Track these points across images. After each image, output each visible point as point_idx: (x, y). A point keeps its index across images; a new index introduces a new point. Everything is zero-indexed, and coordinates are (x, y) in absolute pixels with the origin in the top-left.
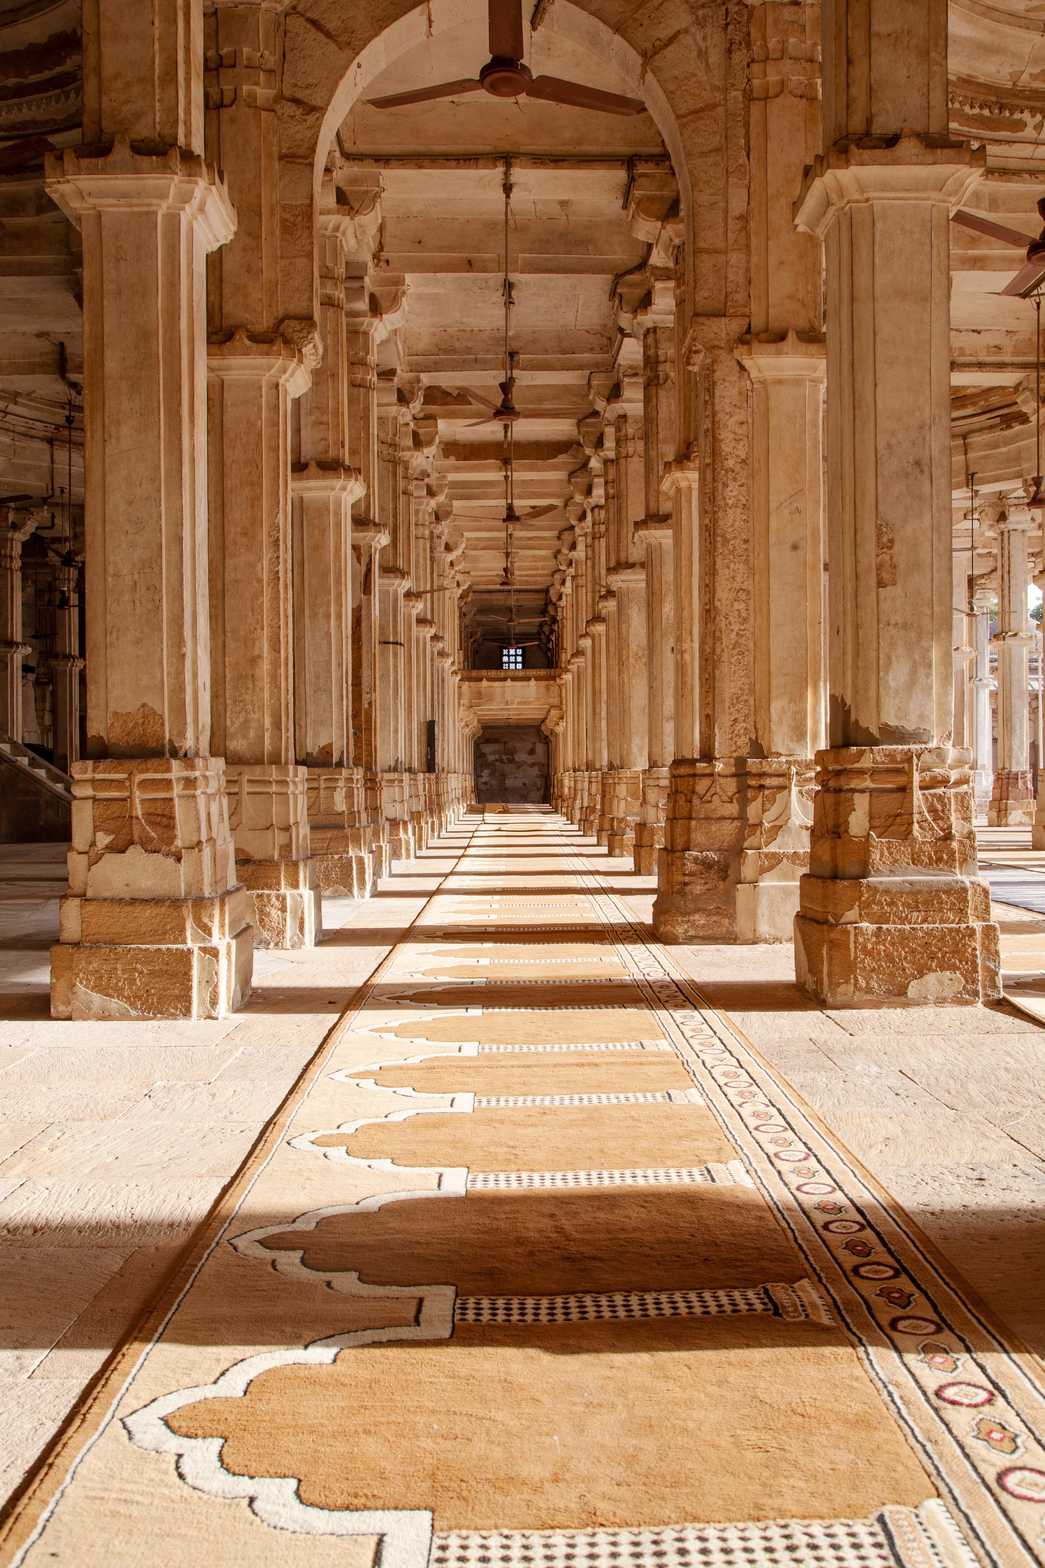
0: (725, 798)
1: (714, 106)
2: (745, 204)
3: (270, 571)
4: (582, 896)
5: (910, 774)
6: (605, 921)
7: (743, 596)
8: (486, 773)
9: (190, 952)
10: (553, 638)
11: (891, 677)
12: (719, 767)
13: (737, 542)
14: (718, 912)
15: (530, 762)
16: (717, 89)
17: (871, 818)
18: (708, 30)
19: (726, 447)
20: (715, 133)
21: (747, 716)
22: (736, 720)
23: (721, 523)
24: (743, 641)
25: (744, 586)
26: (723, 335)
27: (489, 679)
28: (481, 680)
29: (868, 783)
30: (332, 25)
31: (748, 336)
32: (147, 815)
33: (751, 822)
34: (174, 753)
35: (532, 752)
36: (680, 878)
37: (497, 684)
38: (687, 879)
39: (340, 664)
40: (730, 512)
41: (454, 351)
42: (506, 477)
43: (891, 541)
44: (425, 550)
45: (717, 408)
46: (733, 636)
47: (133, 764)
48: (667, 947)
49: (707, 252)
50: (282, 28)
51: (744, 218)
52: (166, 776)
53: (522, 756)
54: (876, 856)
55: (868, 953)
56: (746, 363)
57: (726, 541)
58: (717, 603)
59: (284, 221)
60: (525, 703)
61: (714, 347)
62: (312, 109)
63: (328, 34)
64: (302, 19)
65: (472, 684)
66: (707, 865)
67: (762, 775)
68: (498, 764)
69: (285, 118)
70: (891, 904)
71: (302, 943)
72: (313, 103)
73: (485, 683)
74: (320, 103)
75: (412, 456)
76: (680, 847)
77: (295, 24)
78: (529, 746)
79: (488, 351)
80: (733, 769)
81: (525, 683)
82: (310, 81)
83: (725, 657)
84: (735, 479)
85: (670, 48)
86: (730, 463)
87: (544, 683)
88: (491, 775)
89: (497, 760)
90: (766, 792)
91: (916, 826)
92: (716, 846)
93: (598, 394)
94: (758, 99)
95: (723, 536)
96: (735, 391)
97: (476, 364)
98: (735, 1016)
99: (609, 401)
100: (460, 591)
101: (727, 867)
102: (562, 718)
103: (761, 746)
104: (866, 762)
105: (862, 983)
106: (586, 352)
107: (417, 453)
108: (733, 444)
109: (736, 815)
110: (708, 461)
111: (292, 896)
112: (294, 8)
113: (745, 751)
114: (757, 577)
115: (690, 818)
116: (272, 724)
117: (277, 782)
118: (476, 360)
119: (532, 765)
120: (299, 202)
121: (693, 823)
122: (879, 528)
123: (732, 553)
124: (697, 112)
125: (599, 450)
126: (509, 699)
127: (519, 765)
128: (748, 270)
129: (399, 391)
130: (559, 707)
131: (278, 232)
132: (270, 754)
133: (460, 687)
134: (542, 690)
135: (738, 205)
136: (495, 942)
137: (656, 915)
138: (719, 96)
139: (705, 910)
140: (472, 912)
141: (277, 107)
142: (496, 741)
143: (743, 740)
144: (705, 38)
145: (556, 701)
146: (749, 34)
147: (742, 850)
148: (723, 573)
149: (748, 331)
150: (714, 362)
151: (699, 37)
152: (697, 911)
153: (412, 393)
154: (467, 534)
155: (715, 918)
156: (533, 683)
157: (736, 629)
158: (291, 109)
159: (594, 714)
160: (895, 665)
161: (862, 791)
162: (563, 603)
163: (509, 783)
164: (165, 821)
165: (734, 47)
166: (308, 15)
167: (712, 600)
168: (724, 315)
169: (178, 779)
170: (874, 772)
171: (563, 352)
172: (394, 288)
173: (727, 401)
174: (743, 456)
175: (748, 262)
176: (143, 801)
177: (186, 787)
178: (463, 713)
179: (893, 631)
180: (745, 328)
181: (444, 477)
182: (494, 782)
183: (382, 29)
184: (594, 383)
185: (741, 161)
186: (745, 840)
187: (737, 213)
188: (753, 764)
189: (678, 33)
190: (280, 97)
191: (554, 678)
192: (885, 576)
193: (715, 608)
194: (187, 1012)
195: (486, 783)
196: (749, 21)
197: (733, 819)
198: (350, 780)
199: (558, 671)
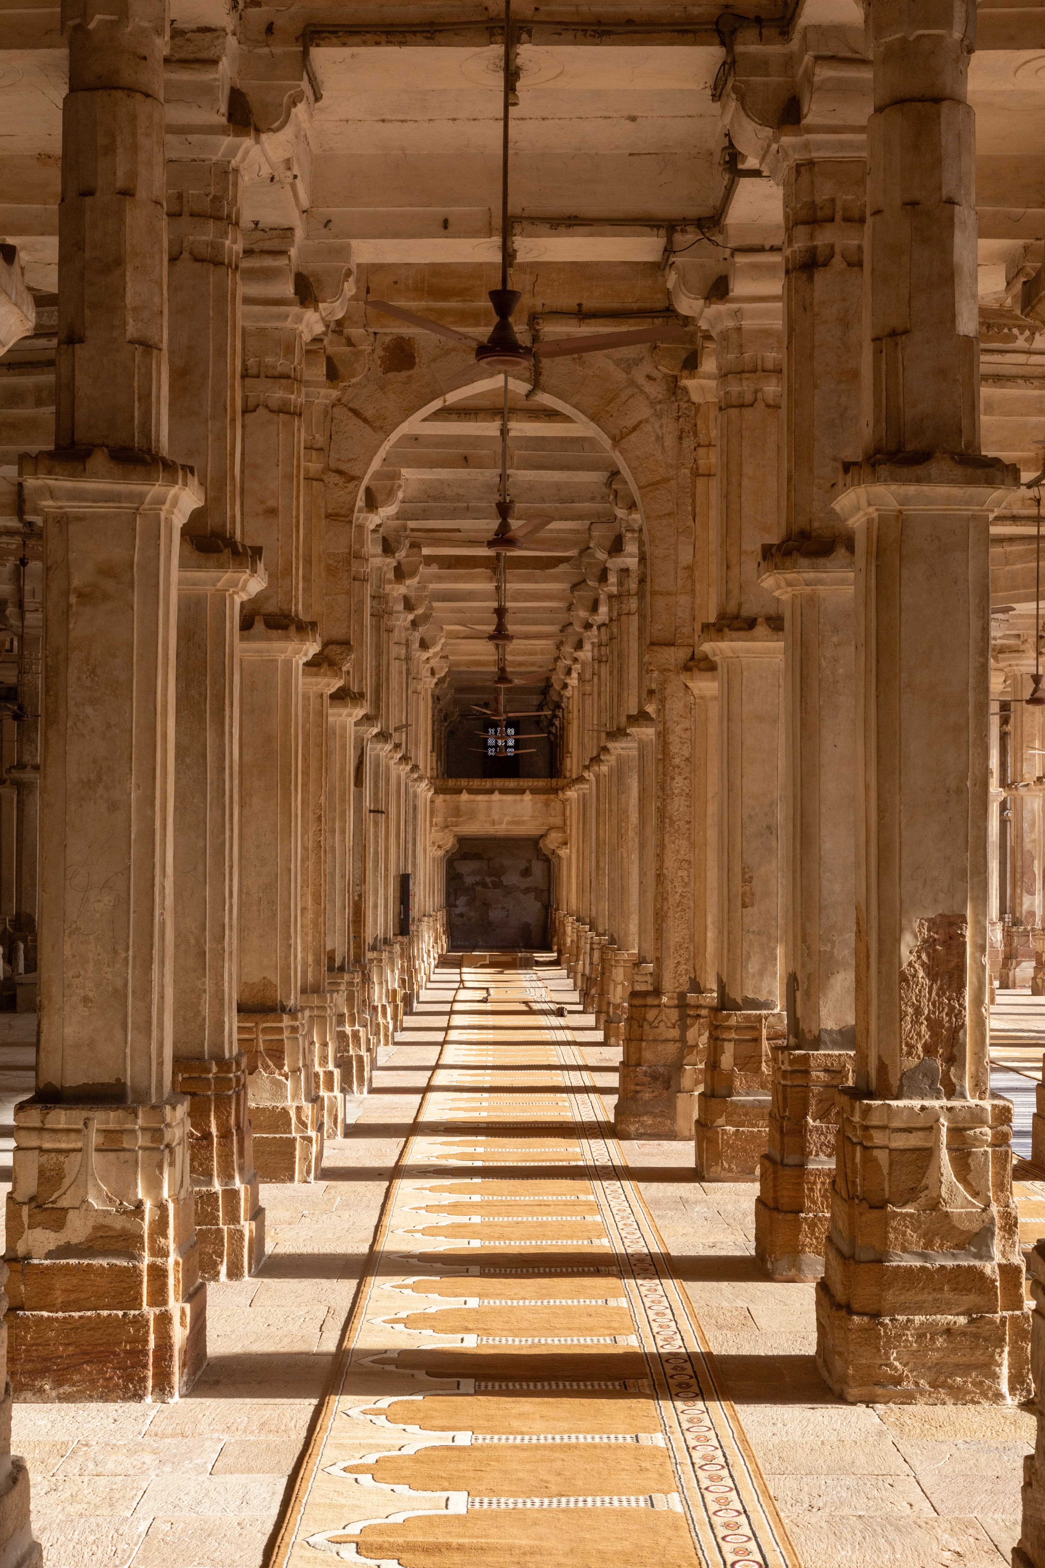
0: (669, 1025)
1: (668, 480)
2: (691, 557)
3: (314, 841)
4: (564, 1095)
5: (760, 1031)
6: (579, 1119)
7: (686, 866)
8: (462, 901)
9: (295, 1139)
10: (557, 723)
11: (750, 966)
12: (665, 999)
13: (682, 823)
14: (662, 1114)
15: (523, 886)
16: (671, 466)
17: (735, 1058)
18: (664, 421)
19: (674, 749)
20: (668, 500)
21: (687, 960)
22: (678, 963)
23: (669, 808)
24: (685, 901)
25: (686, 858)
26: (673, 661)
27: (471, 791)
28: (459, 792)
29: (733, 1035)
30: (369, 413)
31: (691, 663)
32: (266, 1050)
33: (689, 1043)
34: (283, 1009)
35: (526, 872)
36: (633, 1087)
37: (480, 797)
38: (638, 1088)
39: (343, 876)
40: (676, 799)
41: (445, 499)
42: (498, 588)
43: (751, 878)
44: (401, 673)
45: (667, 718)
46: (677, 896)
47: (258, 1017)
48: (621, 1142)
49: (662, 594)
50: (329, 416)
51: (690, 568)
52: (279, 1025)
53: (512, 879)
54: (737, 1083)
55: (730, 1146)
56: (690, 684)
57: (672, 822)
58: (665, 871)
59: (328, 566)
60: (517, 823)
61: (665, 670)
62: (352, 478)
63: (366, 421)
64: (345, 409)
65: (448, 797)
66: (655, 1077)
67: (699, 1007)
68: (479, 888)
69: (331, 485)
70: (746, 1115)
71: (336, 1135)
72: (353, 473)
73: (465, 796)
74: (358, 474)
75: (393, 589)
76: (633, 1062)
77: (339, 412)
78: (523, 865)
79: (481, 499)
80: (676, 1002)
81: (518, 797)
82: (351, 456)
83: (671, 913)
84: (680, 774)
85: (634, 435)
86: (677, 761)
87: (543, 797)
88: (469, 904)
89: (477, 884)
90: (702, 1020)
91: (764, 1064)
92: (662, 1062)
93: (600, 546)
94: (702, 475)
95: (670, 818)
96: (680, 705)
97: (468, 512)
98: (642, 1185)
99: (609, 553)
100: (435, 680)
101: (670, 1079)
102: (566, 843)
103: (698, 983)
104: (733, 1021)
105: (726, 1165)
106: (586, 501)
107: (397, 586)
108: (679, 746)
109: (677, 1038)
110: (660, 757)
111: (329, 1098)
112: (339, 400)
113: (686, 987)
114: (697, 851)
115: (642, 1040)
116: (314, 961)
117: (317, 1007)
118: (468, 508)
119: (527, 891)
120: (340, 551)
121: (644, 1044)
122: (743, 869)
123: (677, 831)
124: (655, 484)
125: (603, 584)
126: (496, 817)
127: (509, 891)
128: (693, 609)
129: (385, 540)
130: (562, 828)
131: (323, 575)
132: (312, 985)
133: (432, 802)
134: (539, 806)
135: (685, 557)
136: (487, 1135)
137: (617, 1115)
138: (672, 472)
139: (652, 1113)
140: (465, 1110)
141: (325, 477)
142: (477, 856)
143: (684, 979)
144: (661, 427)
145: (558, 821)
146: (695, 425)
147: (682, 1066)
148: (670, 848)
149: (692, 658)
150: (665, 681)
151: (657, 426)
152: (646, 1113)
153: (398, 542)
154: (446, 627)
155: (660, 1119)
156: (527, 797)
157: (680, 891)
158: (335, 478)
159: (598, 868)
160: (753, 958)
161: (730, 1040)
162: (568, 693)
163: (495, 915)
164: (278, 1054)
165: (684, 435)
166: (350, 405)
167: (661, 867)
168: (673, 645)
169: (287, 1027)
170: (738, 1029)
171: (562, 501)
172: (389, 483)
173: (675, 712)
174: (687, 755)
175: (693, 603)
176: (264, 1041)
177: (291, 1032)
178: (437, 835)
179: (752, 936)
180: (690, 655)
181: (425, 587)
182: (472, 914)
183: (408, 416)
184: (595, 534)
185: (688, 524)
186: (684, 1058)
187: (685, 564)
188: (691, 997)
189: (641, 422)
190: (327, 469)
191: (555, 791)
192: (747, 900)
193: (664, 875)
194: (291, 1179)
195: (461, 915)
196: (696, 415)
197: (676, 1041)
198: (351, 984)
199: (561, 782)
